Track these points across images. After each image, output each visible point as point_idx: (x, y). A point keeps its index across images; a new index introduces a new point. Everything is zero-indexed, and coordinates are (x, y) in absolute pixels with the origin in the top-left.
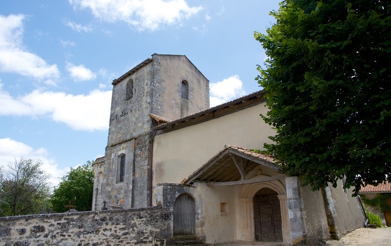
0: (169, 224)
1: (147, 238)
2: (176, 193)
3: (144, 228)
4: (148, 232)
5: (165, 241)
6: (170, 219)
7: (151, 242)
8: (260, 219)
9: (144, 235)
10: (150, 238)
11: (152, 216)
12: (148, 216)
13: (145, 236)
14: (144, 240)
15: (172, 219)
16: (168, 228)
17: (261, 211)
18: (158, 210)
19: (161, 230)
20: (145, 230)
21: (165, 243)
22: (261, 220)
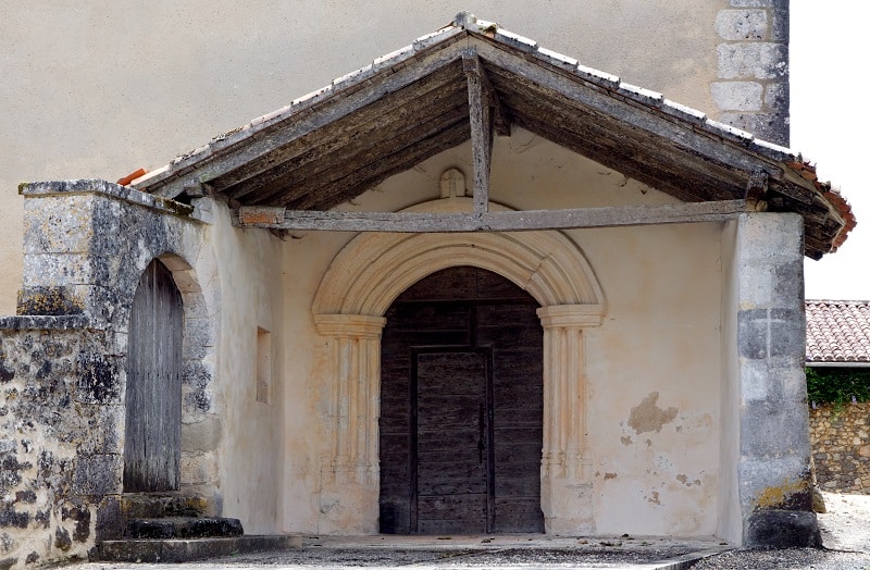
0: (110, 421)
1: (28, 496)
2: (141, 243)
3: (20, 437)
4: (33, 461)
5: (94, 517)
6: (114, 395)
7: (43, 519)
8: (414, 424)
9: (19, 479)
10: (43, 497)
11: (47, 367)
12: (34, 369)
13: (22, 487)
14: (20, 508)
15: (123, 396)
16: (106, 443)
17: (421, 387)
18: (70, 337)
19: (82, 455)
20: (20, 448)
21: (92, 527)
22: (421, 432)
